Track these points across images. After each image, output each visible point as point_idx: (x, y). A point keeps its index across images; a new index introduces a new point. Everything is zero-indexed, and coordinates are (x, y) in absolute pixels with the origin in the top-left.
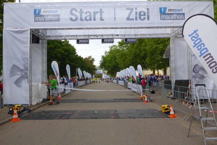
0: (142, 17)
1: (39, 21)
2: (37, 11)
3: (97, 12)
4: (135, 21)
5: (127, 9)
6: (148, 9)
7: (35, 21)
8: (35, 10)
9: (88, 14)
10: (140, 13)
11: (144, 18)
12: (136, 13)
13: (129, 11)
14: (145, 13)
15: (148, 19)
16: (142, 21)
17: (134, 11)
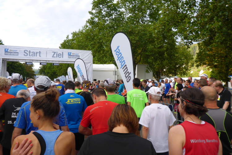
0: (60, 56)
1: (7, 55)
2: (6, 50)
3: (38, 53)
4: (56, 58)
5: (53, 52)
6: (63, 53)
7: (5, 55)
8: (5, 49)
9: (33, 53)
10: (59, 54)
11: (61, 57)
12: (57, 54)
13: (54, 53)
14: (61, 54)
15: (63, 57)
16: (59, 58)
17: (56, 53)
